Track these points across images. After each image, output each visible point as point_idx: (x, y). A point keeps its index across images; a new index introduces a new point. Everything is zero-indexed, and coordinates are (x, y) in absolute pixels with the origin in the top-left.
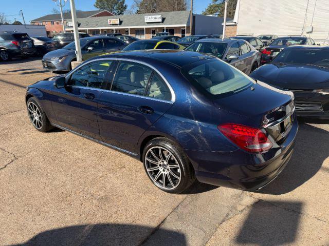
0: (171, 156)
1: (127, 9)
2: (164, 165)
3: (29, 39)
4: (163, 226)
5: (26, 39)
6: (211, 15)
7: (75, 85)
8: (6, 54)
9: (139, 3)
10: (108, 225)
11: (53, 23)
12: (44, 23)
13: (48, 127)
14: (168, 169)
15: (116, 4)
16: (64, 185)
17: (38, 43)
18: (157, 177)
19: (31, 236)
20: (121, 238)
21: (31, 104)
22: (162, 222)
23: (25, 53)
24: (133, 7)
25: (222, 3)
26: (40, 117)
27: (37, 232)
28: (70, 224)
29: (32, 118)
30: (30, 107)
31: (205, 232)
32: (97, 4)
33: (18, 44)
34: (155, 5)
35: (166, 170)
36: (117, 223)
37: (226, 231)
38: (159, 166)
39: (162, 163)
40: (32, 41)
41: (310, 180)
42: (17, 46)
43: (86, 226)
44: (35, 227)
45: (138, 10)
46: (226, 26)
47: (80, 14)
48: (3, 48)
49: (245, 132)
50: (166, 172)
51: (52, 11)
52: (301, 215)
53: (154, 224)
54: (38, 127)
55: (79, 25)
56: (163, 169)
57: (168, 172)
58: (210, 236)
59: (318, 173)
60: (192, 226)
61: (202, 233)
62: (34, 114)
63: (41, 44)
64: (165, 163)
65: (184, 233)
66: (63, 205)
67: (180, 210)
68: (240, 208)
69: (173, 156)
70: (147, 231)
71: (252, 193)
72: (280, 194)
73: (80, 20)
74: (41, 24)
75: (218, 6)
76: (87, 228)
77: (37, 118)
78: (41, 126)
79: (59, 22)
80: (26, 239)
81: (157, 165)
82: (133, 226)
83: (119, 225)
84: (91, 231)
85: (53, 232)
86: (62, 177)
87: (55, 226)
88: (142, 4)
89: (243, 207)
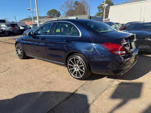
0: (80, 61)
1: (61, 16)
2: (77, 66)
3: (17, 26)
4: (76, 92)
5: (16, 26)
6: (98, 17)
7: (37, 35)
8: (7, 33)
9: (66, 13)
10: (50, 92)
11: (28, 21)
12: (24, 22)
13: (25, 57)
14: (78, 68)
15: (56, 13)
16: (31, 77)
17: (21, 28)
18: (73, 72)
19: (15, 96)
20: (56, 97)
21: (17, 46)
22: (76, 91)
23: (16, 32)
24: (63, 14)
25: (103, 12)
26: (21, 52)
27: (17, 95)
28: (33, 92)
29: (18, 53)
30: (17, 48)
31: (96, 94)
32: (48, 13)
33: (13, 28)
34: (73, 13)
35: (78, 69)
36: (55, 91)
37: (106, 94)
38: (74, 67)
39: (76, 66)
40: (19, 27)
41: (146, 75)
42: (13, 29)
43: (40, 92)
44: (17, 93)
45: (66, 15)
46: (105, 20)
47: (40, 18)
48: (6, 30)
49: (113, 46)
50: (78, 70)
51: (28, 17)
52: (142, 87)
53: (72, 91)
54: (20, 57)
55: (40, 22)
56: (76, 68)
57: (79, 70)
58: (98, 96)
59: (150, 72)
60: (90, 92)
61: (95, 95)
62: (19, 51)
63: (23, 29)
64: (77, 65)
65: (86, 95)
66: (30, 85)
67: (84, 86)
68: (113, 86)
69: (81, 61)
70: (69, 94)
71: (118, 80)
72: (132, 80)
73: (40, 20)
74: (23, 22)
75: (101, 13)
76: (41, 93)
77: (20, 53)
78: (21, 56)
79: (31, 21)
80: (12, 97)
81: (73, 67)
82: (62, 92)
83: (56, 92)
84: (43, 94)
85: (25, 94)
86: (30, 75)
87: (26, 92)
88: (67, 13)
89: (115, 85)
